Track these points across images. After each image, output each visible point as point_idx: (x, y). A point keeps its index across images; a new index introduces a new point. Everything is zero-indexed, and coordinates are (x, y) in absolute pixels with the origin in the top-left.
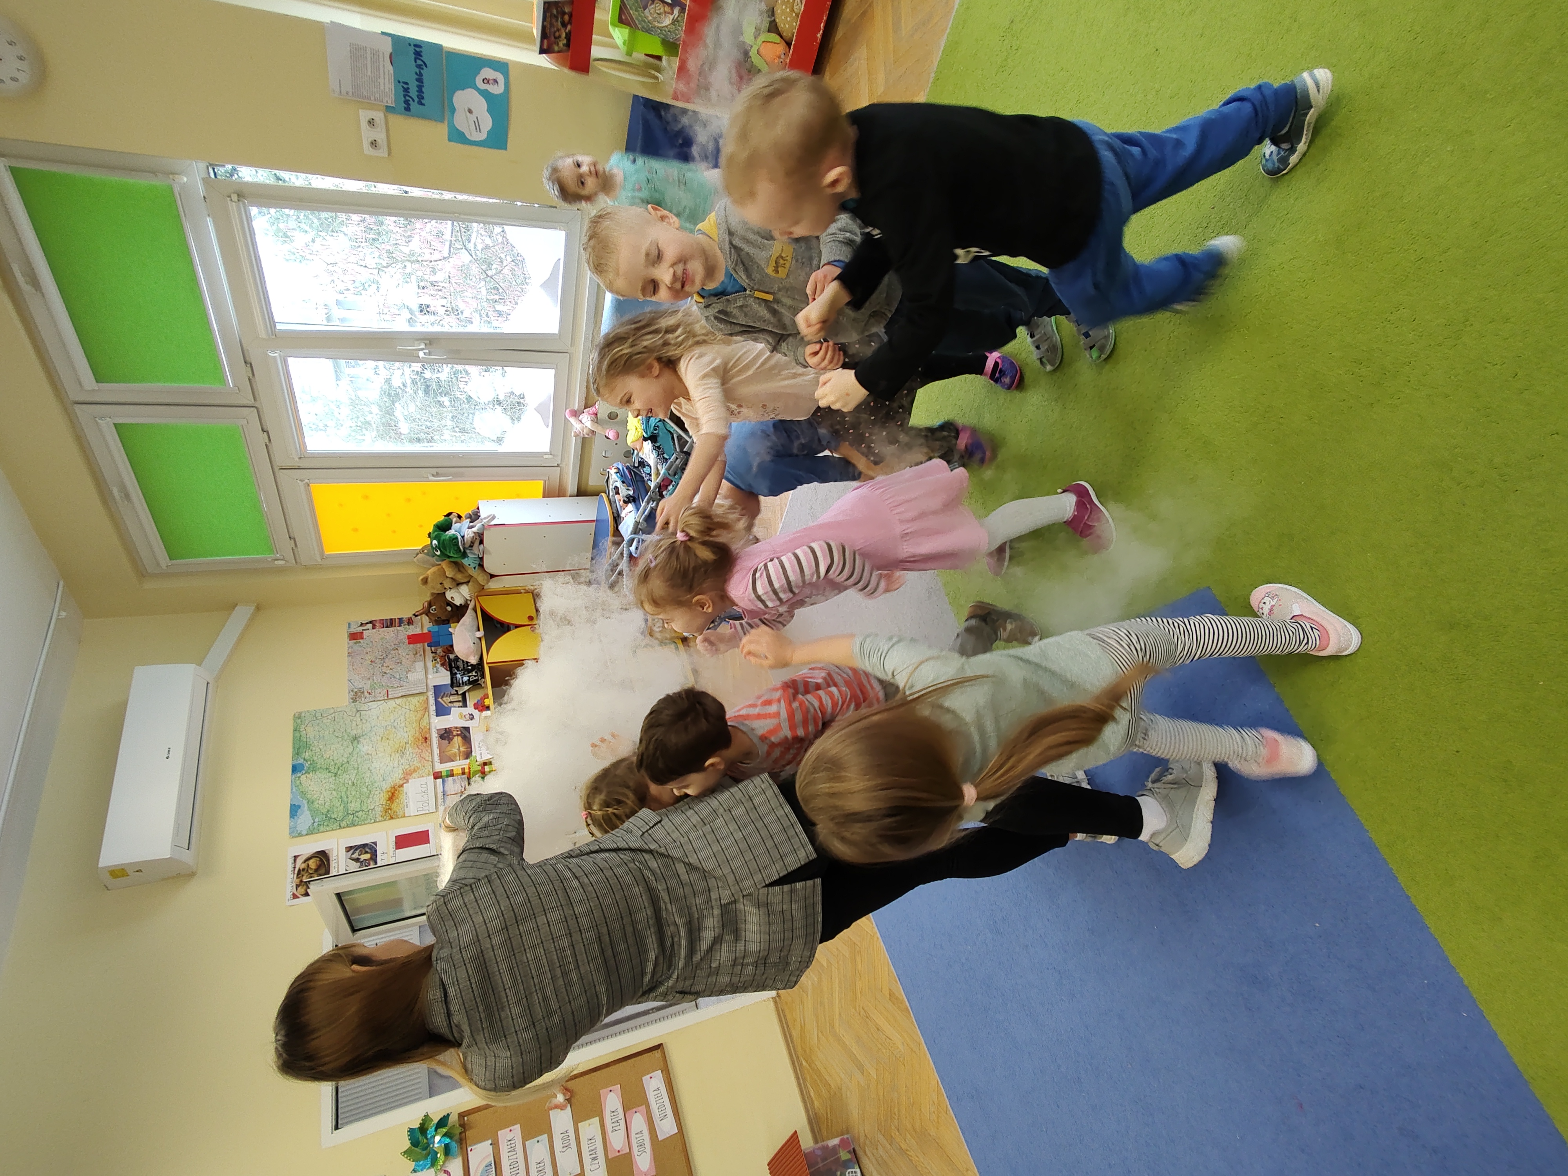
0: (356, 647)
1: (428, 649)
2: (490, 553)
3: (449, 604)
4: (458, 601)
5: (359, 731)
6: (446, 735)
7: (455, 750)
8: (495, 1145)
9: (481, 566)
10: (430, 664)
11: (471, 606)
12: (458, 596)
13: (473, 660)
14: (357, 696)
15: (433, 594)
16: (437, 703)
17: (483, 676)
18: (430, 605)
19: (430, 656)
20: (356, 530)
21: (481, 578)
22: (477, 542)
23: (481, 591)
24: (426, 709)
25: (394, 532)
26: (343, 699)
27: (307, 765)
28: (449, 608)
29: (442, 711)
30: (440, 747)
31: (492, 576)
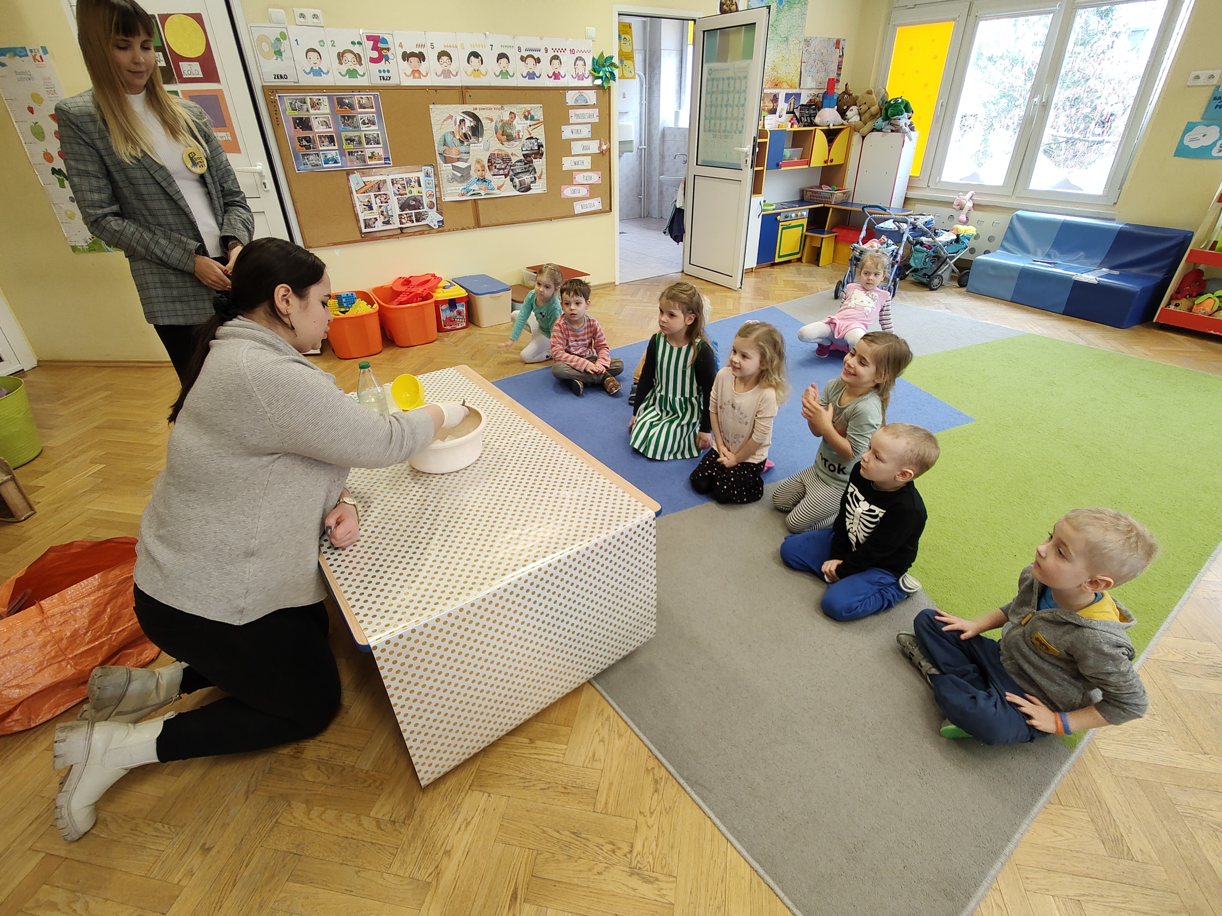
0: (832, 44)
1: (822, 91)
2: (883, 136)
3: (848, 107)
4: (848, 113)
5: (790, 42)
6: (775, 99)
7: (767, 104)
8: (593, 106)
9: (873, 130)
10: (813, 92)
11: (845, 122)
12: (853, 114)
13: (817, 120)
14: (807, 42)
15: (857, 97)
16: (792, 94)
17: (804, 126)
18: (850, 95)
19: (816, 92)
20: (911, 49)
21: (866, 129)
22: (893, 128)
23: (855, 129)
24: (791, 87)
25: (903, 74)
26: (807, 34)
27: (781, 7)
28: (845, 108)
29: (788, 96)
30: (771, 94)
31: (863, 137)
